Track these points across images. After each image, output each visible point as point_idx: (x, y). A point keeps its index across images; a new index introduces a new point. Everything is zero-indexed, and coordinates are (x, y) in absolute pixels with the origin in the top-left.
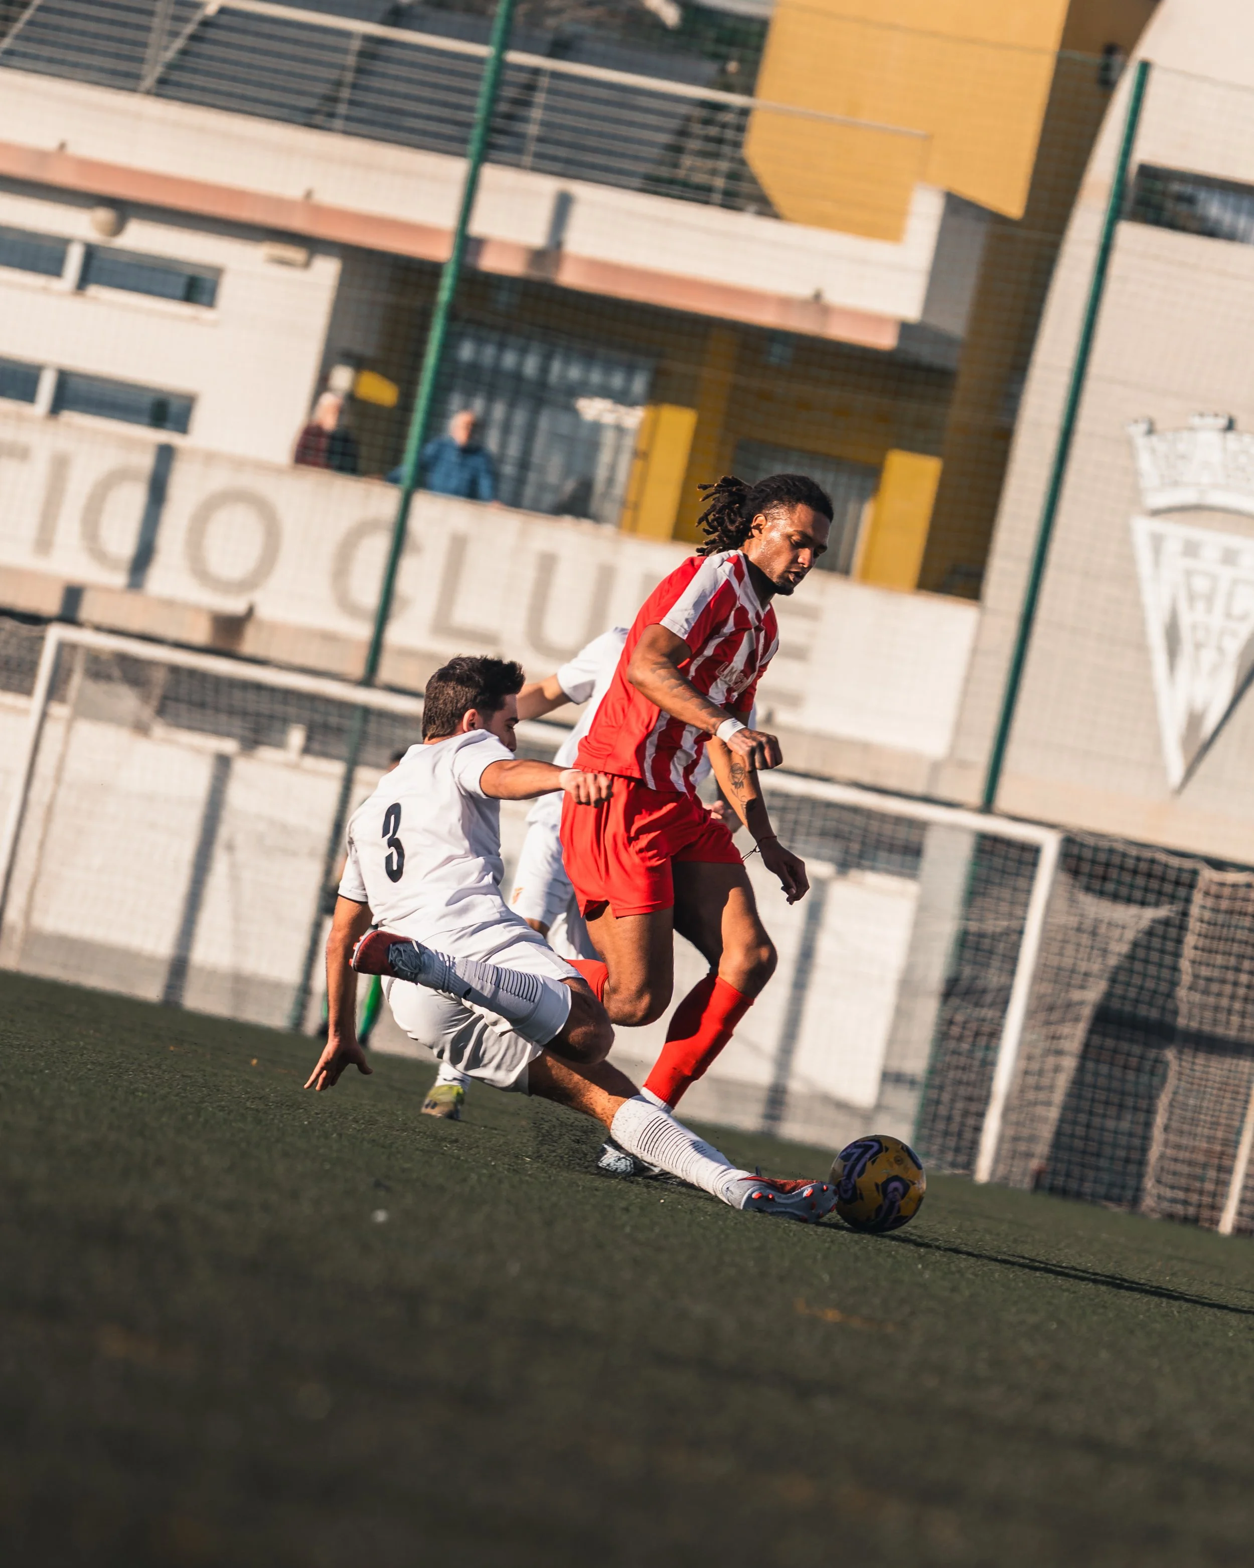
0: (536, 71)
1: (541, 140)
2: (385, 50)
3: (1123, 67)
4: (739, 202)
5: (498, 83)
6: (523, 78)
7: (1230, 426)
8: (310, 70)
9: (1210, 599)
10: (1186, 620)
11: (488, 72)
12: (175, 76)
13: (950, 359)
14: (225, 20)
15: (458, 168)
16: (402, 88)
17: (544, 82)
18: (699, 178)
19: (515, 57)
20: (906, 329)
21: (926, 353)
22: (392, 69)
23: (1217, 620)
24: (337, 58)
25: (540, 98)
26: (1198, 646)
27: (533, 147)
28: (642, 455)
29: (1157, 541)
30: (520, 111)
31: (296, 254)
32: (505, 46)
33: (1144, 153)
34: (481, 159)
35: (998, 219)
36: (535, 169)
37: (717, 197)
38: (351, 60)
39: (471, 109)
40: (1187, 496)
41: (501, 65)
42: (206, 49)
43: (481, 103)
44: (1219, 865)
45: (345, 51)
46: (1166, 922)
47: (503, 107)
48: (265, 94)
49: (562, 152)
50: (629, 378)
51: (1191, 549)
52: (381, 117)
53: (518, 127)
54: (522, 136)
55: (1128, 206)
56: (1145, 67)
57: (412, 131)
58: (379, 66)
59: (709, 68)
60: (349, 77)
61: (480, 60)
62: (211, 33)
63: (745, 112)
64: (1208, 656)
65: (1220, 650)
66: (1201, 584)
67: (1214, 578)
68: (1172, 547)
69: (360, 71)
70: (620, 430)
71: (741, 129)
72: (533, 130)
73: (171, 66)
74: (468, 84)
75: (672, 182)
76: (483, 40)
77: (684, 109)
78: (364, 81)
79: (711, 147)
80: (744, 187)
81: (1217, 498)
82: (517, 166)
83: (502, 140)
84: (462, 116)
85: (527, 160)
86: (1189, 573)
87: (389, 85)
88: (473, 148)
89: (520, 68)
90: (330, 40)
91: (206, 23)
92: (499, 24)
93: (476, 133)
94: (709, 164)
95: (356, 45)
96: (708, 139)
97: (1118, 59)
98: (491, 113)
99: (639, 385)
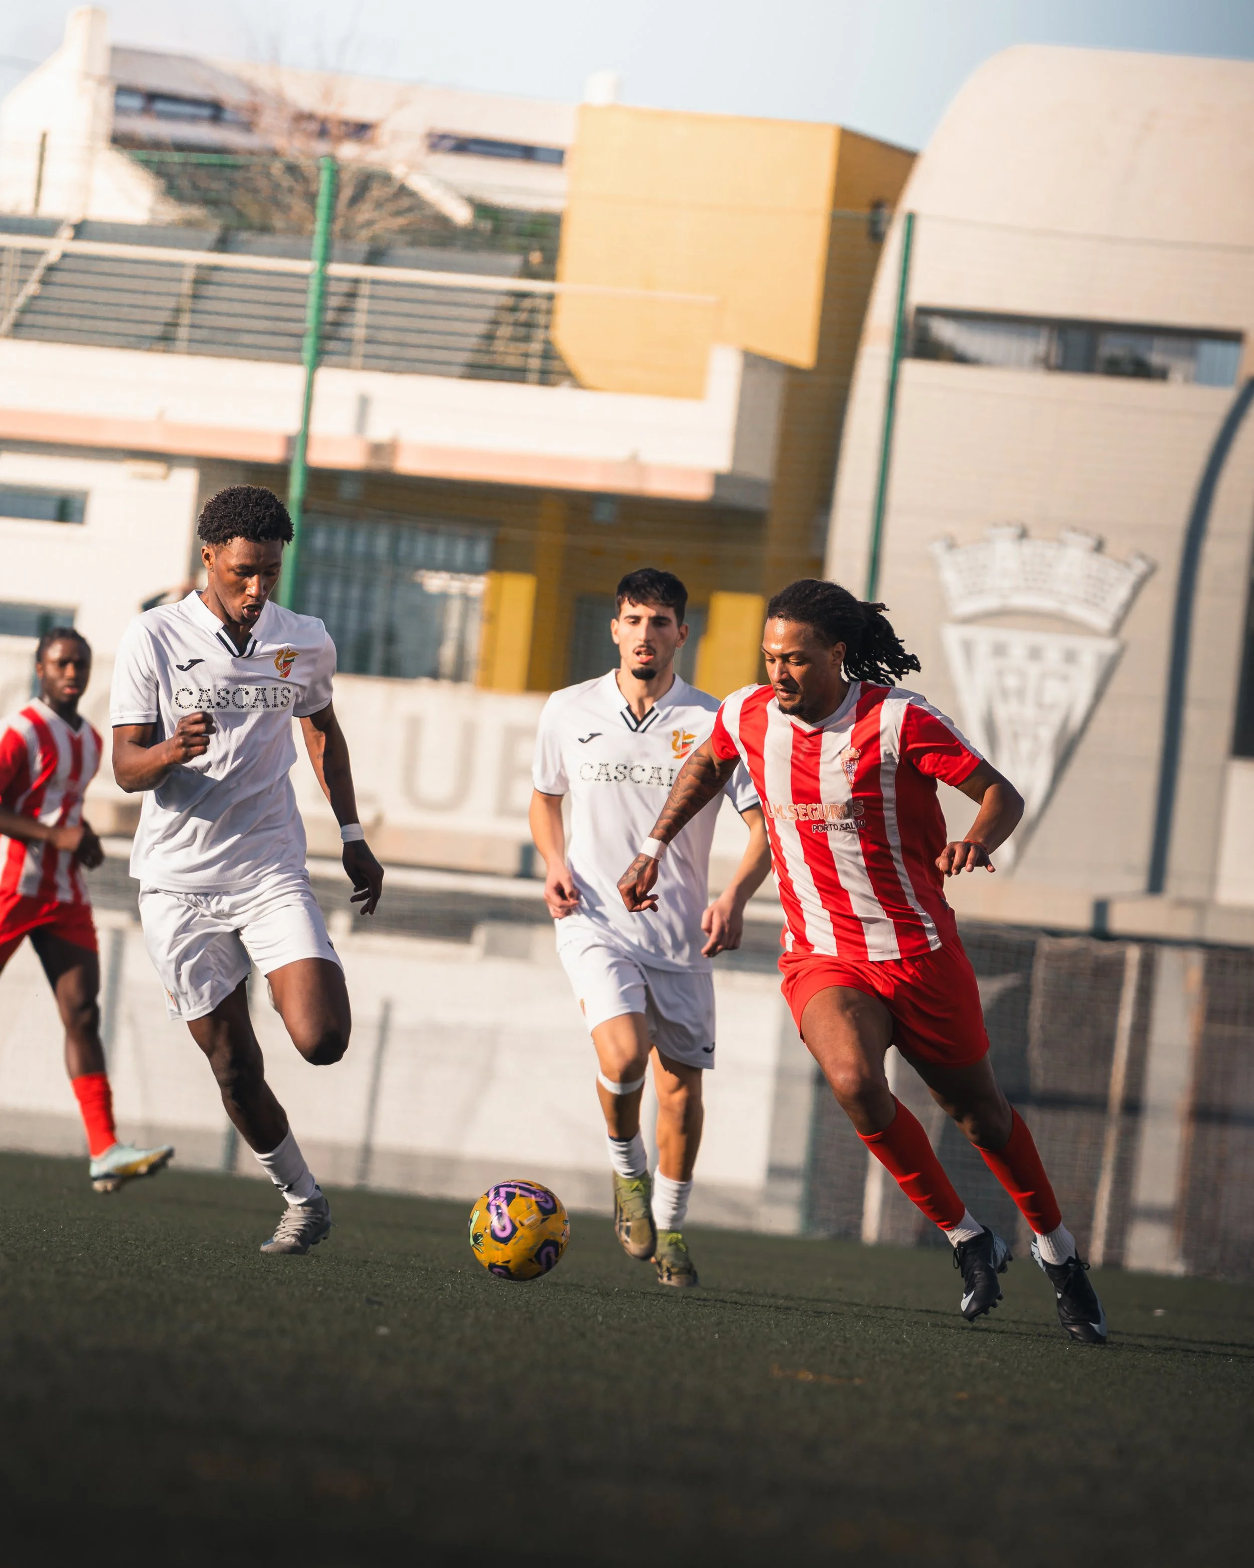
0: (356, 281)
1: (368, 341)
2: (217, 276)
3: (890, 221)
4: (553, 377)
5: (324, 294)
6: (345, 287)
7: (1023, 534)
8: (152, 300)
9: (1021, 694)
10: (1002, 713)
11: (314, 285)
12: (29, 319)
13: (761, 502)
14: (68, 263)
15: (295, 375)
16: (237, 308)
17: (365, 289)
18: (513, 361)
19: (337, 269)
20: (719, 480)
21: (738, 498)
22: (225, 292)
23: (1029, 712)
24: (174, 287)
25: (362, 304)
26: (1016, 736)
27: (361, 349)
28: (491, 618)
29: (968, 647)
30: (346, 318)
31: (156, 469)
32: (327, 259)
33: (918, 296)
34: (316, 364)
35: (792, 371)
36: (365, 368)
37: (533, 376)
38: (186, 288)
39: (301, 321)
40: (991, 603)
41: (325, 280)
42: (54, 291)
43: (310, 314)
44: (1055, 933)
45: (180, 280)
46: (1015, 990)
47: (330, 316)
48: (113, 326)
49: (387, 350)
50: (471, 549)
51: (1000, 650)
52: (221, 336)
53: (345, 332)
54: (349, 340)
55: (910, 345)
56: (911, 218)
57: (247, 346)
58: (210, 290)
59: (514, 261)
60: (187, 303)
61: (304, 277)
62: (58, 277)
63: (550, 297)
64: (1025, 746)
65: (1036, 738)
66: (1011, 682)
67: (1022, 674)
68: (982, 649)
69: (195, 297)
70: (466, 599)
71: (549, 312)
72: (359, 333)
73: (24, 310)
74: (297, 298)
75: (490, 367)
76: (307, 257)
77: (492, 301)
78: (203, 305)
79: (522, 331)
80: (555, 365)
81: (1021, 601)
82: (347, 366)
83: (332, 345)
84: (293, 327)
85: (357, 361)
86: (1000, 673)
87: (224, 307)
88: (307, 355)
89: (340, 279)
90: (166, 272)
91: (51, 268)
92: (318, 242)
93: (309, 343)
94: (522, 347)
95: (189, 274)
96: (516, 324)
97: (885, 211)
98: (320, 323)
99: (481, 552)
